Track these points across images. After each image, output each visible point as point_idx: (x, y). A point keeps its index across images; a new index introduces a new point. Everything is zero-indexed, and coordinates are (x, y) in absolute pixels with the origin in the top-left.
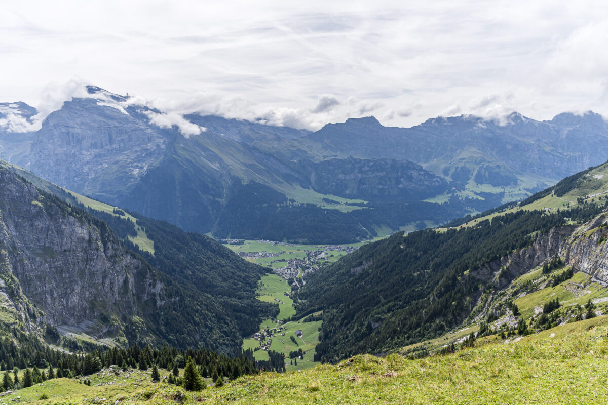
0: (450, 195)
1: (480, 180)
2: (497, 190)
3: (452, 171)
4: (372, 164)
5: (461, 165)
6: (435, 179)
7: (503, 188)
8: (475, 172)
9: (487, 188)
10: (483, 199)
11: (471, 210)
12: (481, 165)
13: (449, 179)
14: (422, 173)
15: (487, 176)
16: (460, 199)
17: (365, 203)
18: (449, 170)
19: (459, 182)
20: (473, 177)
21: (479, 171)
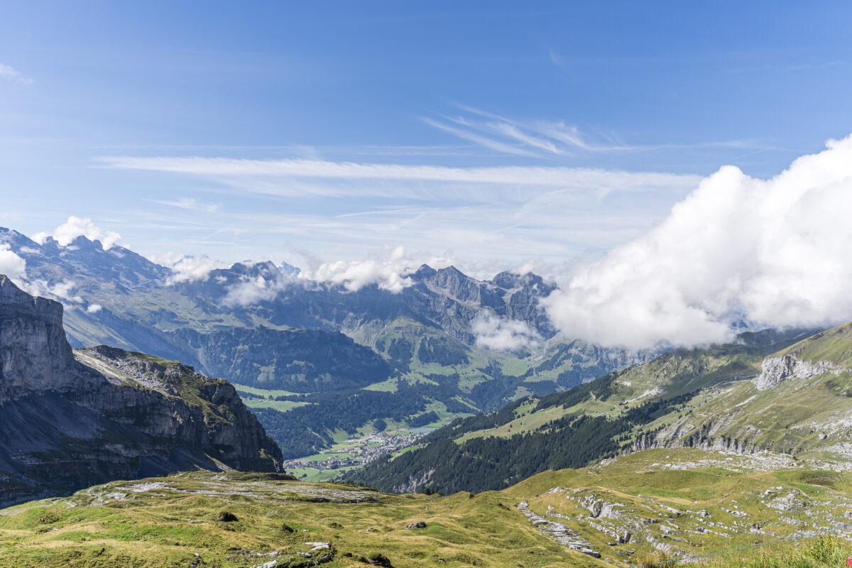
0: (396, 379)
1: (425, 357)
2: (448, 371)
3: (388, 344)
4: (293, 337)
5: (398, 336)
6: (374, 358)
7: (453, 368)
8: (418, 347)
9: (435, 368)
10: (437, 384)
11: (431, 400)
12: (423, 337)
13: (386, 356)
14: (359, 349)
15: (432, 351)
16: (410, 384)
17: (298, 395)
18: (384, 343)
19: (399, 360)
20: (416, 353)
21: (423, 345)
